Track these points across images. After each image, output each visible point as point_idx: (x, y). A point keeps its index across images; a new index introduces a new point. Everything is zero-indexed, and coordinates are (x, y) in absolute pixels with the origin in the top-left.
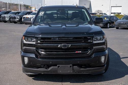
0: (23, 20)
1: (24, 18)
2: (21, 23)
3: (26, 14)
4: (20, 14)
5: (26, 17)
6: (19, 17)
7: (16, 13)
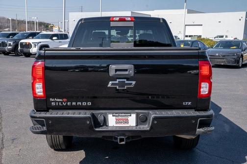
0: (19, 48)
1: (22, 44)
2: (17, 55)
3: (27, 37)
4: (15, 37)
5: (26, 43)
6: (12, 43)
7: (8, 36)
